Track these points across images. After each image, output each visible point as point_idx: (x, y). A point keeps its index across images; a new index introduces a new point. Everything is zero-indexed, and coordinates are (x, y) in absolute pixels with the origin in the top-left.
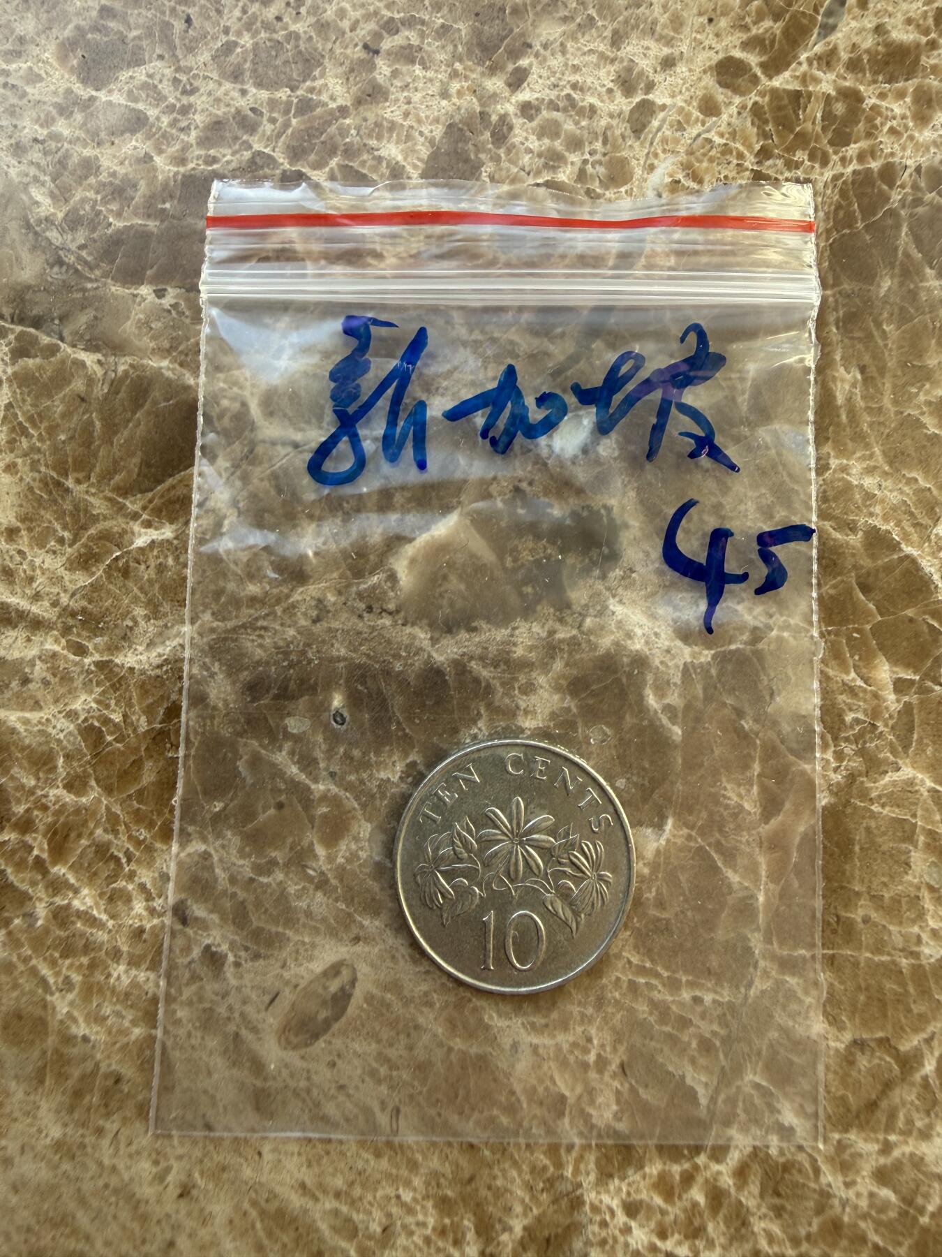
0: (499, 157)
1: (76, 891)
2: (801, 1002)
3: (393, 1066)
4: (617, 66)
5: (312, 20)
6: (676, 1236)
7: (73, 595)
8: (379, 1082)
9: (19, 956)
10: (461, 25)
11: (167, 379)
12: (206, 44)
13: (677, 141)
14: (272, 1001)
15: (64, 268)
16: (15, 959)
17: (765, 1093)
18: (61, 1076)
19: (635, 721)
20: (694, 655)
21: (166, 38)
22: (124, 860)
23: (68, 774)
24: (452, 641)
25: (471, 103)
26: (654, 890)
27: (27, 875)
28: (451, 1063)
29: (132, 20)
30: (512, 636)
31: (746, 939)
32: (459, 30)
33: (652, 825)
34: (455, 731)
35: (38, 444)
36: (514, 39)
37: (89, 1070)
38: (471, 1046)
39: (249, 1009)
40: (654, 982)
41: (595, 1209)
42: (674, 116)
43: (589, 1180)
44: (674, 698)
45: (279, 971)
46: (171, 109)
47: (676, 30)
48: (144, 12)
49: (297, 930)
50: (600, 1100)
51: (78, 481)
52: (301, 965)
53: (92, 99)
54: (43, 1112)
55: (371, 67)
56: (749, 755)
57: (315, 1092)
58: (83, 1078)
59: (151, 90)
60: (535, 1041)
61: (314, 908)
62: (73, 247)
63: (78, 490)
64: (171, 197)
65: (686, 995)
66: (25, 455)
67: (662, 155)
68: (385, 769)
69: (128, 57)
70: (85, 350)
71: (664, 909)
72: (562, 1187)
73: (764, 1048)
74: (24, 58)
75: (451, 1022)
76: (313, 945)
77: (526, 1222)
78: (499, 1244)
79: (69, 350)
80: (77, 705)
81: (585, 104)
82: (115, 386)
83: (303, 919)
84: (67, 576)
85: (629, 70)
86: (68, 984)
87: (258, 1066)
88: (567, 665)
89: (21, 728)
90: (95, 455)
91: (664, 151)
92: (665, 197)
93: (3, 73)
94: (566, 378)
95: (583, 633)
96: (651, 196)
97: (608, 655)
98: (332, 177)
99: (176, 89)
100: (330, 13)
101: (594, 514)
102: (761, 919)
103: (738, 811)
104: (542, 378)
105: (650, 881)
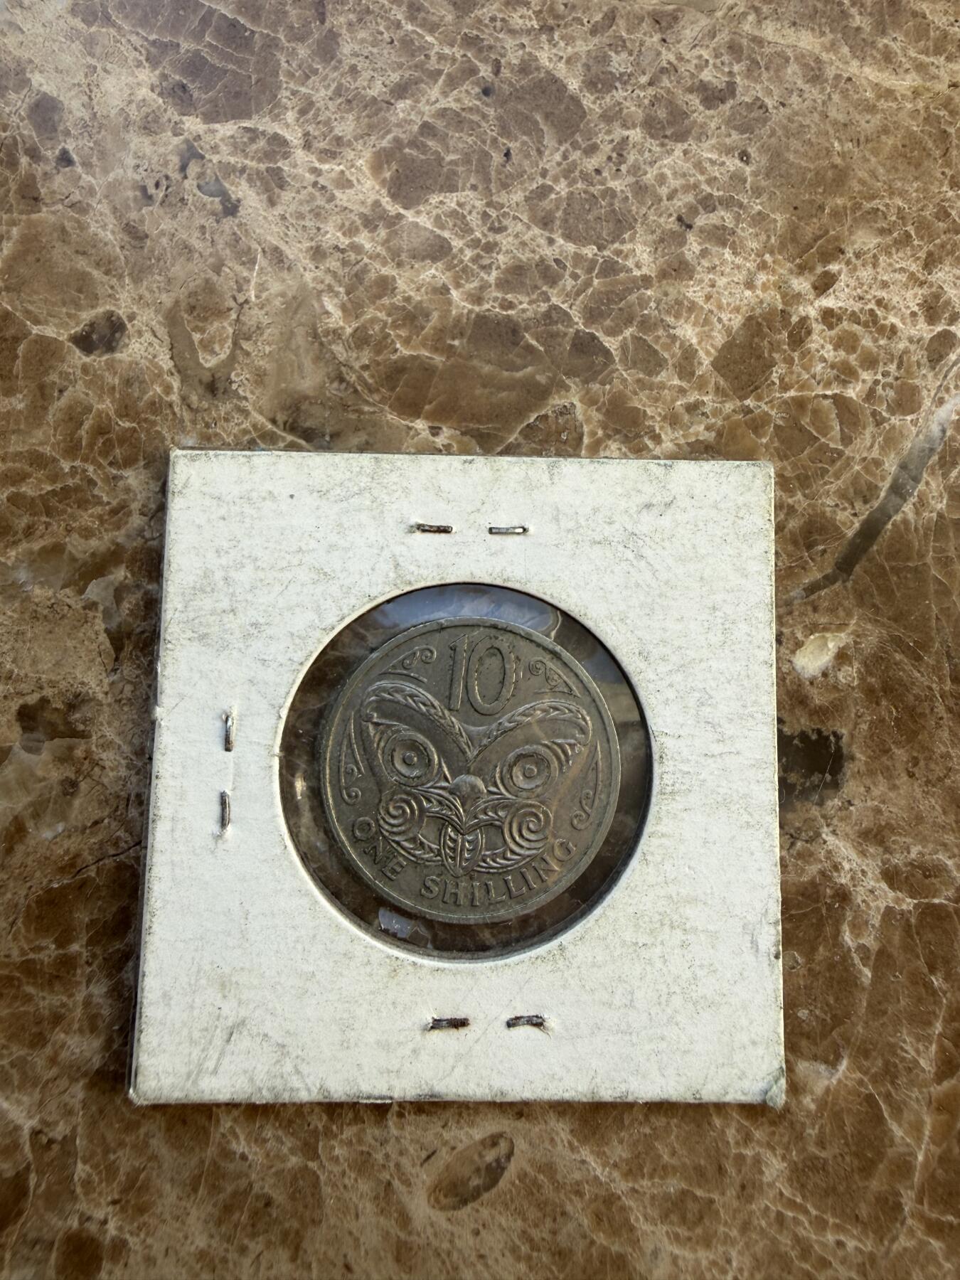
0: (793, 359)
2: (940, 1266)
3: (535, 1247)
4: (924, 291)
5: (631, 179)
8: (519, 1259)
10: (778, 216)
12: (522, 183)
14: (429, 1157)
15: (344, 385)
18: (214, 1189)
19: (827, 954)
20: (897, 900)
21: (483, 171)
25: (774, 299)
26: (817, 1127)
28: (591, 1256)
29: (451, 143)
31: (898, 1194)
32: (775, 221)
33: (826, 1062)
36: (828, 242)
37: (242, 1188)
38: (613, 1243)
39: (405, 1161)
40: (802, 1217)
44: (870, 941)
45: (439, 1129)
46: (475, 243)
48: (465, 137)
52: (461, 1128)
53: (399, 217)
54: (191, 1220)
55: (683, 242)
56: (934, 1013)
57: (455, 1255)
58: (235, 1194)
59: (458, 219)
60: (677, 1251)
62: (357, 366)
64: (462, 334)
65: (830, 1238)
67: (953, 391)
69: (441, 180)
71: (824, 1148)
74: (338, 161)
75: (597, 1216)
76: (476, 1113)
81: (887, 322)
85: (937, 297)
87: (404, 1219)
92: (949, 433)
93: (315, 171)
94: (820, 597)
95: (792, 856)
96: (935, 429)
97: (812, 883)
98: (624, 348)
99: (484, 223)
100: (650, 176)
101: (823, 739)
102: (917, 1177)
103: (913, 1067)
104: (796, 592)
105: (815, 1117)
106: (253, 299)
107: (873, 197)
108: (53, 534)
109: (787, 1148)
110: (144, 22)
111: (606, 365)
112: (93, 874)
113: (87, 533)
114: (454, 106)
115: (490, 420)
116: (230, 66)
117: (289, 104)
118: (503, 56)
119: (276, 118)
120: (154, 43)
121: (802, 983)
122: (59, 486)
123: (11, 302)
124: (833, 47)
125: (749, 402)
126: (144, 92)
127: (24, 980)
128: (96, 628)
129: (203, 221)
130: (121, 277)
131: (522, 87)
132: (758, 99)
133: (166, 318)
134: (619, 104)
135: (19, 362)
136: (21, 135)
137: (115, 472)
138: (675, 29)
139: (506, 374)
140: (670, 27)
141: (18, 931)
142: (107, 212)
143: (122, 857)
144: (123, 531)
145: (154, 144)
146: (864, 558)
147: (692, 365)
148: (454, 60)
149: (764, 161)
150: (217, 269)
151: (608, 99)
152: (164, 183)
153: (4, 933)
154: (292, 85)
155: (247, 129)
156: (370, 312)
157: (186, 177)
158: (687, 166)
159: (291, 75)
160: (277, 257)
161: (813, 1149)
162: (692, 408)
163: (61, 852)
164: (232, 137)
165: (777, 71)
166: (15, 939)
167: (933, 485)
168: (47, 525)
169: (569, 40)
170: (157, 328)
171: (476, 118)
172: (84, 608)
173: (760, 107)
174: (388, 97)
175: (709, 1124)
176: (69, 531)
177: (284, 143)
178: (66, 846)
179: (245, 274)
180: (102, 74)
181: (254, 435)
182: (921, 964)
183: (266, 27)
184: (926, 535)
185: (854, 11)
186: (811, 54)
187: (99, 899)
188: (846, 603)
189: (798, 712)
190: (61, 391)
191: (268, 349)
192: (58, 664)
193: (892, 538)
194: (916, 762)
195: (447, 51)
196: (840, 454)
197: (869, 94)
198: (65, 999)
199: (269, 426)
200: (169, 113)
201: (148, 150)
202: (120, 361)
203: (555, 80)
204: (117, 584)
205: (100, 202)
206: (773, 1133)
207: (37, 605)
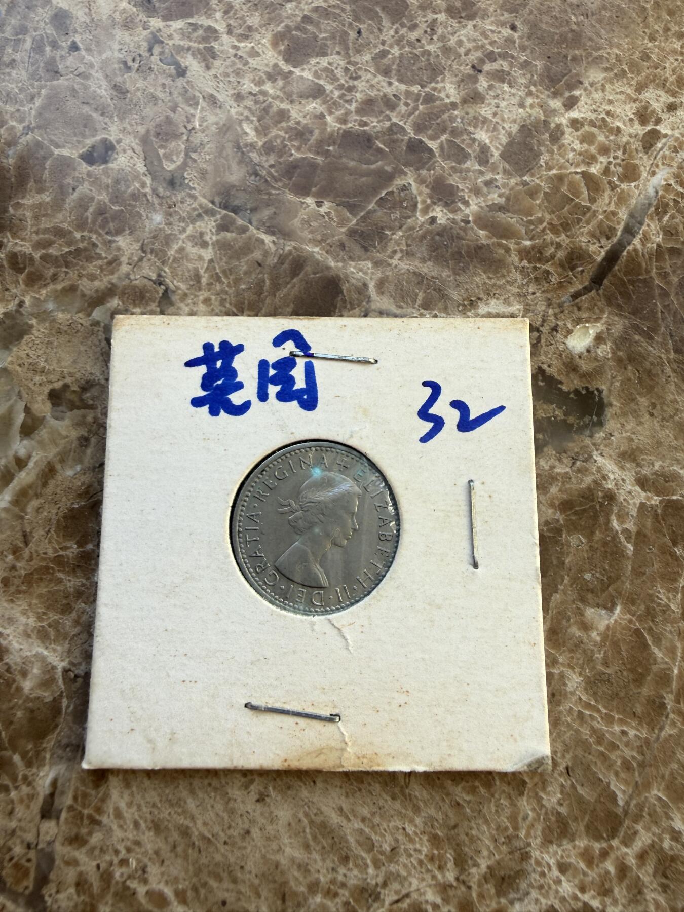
0: (553, 151)
4: (637, 105)
5: (440, 44)
6: (592, 892)
11: (317, 260)
13: (672, 159)
15: (258, 178)
17: (664, 805)
19: (602, 536)
20: (648, 498)
21: (344, 42)
25: (538, 113)
26: (602, 653)
29: (322, 27)
31: (662, 697)
32: (536, 66)
33: (605, 608)
35: (227, 289)
36: (572, 77)
40: (595, 715)
41: (538, 863)
42: (672, 143)
43: (536, 842)
44: (630, 525)
46: (341, 87)
47: (680, 87)
48: (331, 23)
50: (550, 789)
53: (291, 73)
55: (475, 80)
56: (678, 572)
59: (329, 73)
62: (266, 165)
64: (334, 143)
65: (617, 728)
66: (218, 294)
67: (661, 166)
69: (317, 49)
70: (265, 232)
71: (608, 667)
72: (517, 843)
73: (667, 773)
74: (250, 40)
77: (489, 863)
78: (469, 874)
79: (255, 231)
81: (614, 125)
82: (282, 259)
88: (560, 490)
90: (263, 301)
91: (663, 164)
92: (660, 193)
93: (236, 48)
94: (581, 301)
95: (573, 471)
96: (651, 191)
97: (589, 489)
98: (441, 147)
99: (346, 75)
100: (452, 41)
101: (590, 393)
102: (674, 685)
103: (666, 609)
104: (565, 298)
105: (601, 646)
106: (197, 126)
107: (599, 49)
108: (70, 279)
109: (582, 668)
111: (430, 158)
113: (92, 277)
114: (324, 4)
115: (355, 196)
117: (217, 8)
119: (209, 16)
121: (586, 556)
122: (73, 248)
123: (41, 135)
125: (526, 178)
126: (124, 5)
127: (56, 569)
129: (164, 81)
130: (111, 117)
133: (141, 141)
135: (46, 172)
136: (46, 33)
137: (110, 238)
139: (365, 166)
141: (52, 537)
142: (102, 77)
144: (116, 276)
145: (131, 35)
146: (610, 274)
147: (487, 156)
149: (526, 30)
150: (174, 110)
152: (138, 58)
153: (42, 538)
155: (191, 24)
156: (274, 132)
158: (477, 35)
160: (212, 101)
161: (600, 668)
162: (488, 184)
163: (79, 484)
164: (181, 29)
166: (50, 542)
167: (652, 226)
168: (67, 273)
170: (135, 147)
171: (338, 11)
172: (91, 325)
174: (280, 1)
176: (80, 276)
177: (216, 31)
178: (82, 480)
179: (192, 111)
181: (200, 211)
182: (667, 539)
184: (650, 258)
188: (599, 304)
189: (572, 376)
190: (74, 189)
191: (208, 157)
192: (75, 362)
193: (627, 261)
194: (654, 406)
196: (589, 209)
199: (211, 205)
200: (140, 16)
201: (127, 39)
202: (112, 169)
204: (112, 309)
205: (97, 72)
206: (572, 657)
207: (60, 324)
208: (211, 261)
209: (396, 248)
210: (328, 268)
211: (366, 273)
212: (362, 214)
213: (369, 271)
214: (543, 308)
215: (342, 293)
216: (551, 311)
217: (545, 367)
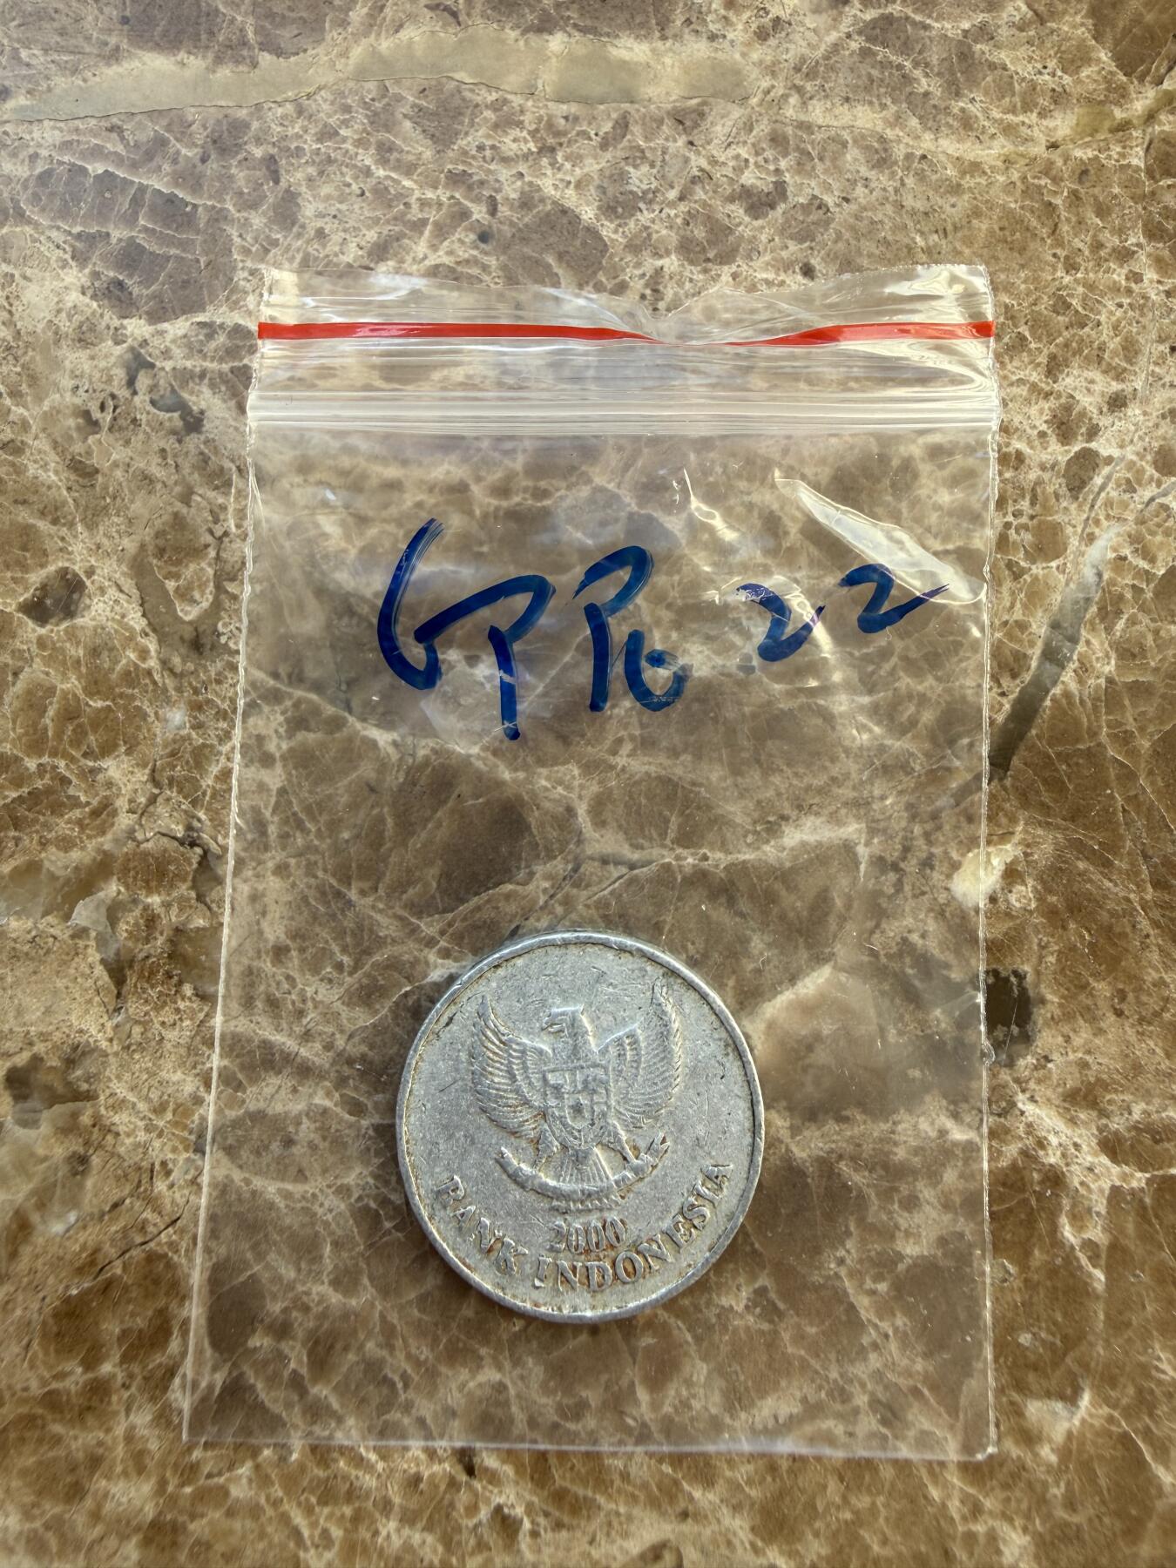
0: (900, 512)
1: (340, 1420)
4: (1052, 403)
7: (351, 1036)
9: (268, 1498)
11: (477, 770)
13: (1125, 505)
15: (355, 621)
16: (263, 1501)
19: (1045, 1257)
20: (1124, 1177)
22: (400, 1385)
23: (336, 1266)
24: (817, 1133)
26: (1062, 1485)
27: (281, 1394)
30: (893, 1132)
33: (1062, 1397)
34: (817, 1251)
35: (316, 842)
42: (1122, 473)
44: (1096, 1233)
45: (587, 1547)
47: (1130, 361)
49: (610, 1497)
51: (363, 893)
52: (613, 1542)
61: (633, 1470)
63: (363, 903)
66: (300, 855)
67: (1105, 523)
68: (727, 1293)
70: (378, 726)
71: (1074, 1510)
76: (630, 1518)
79: (358, 726)
80: (351, 1179)
81: (1011, 449)
82: (413, 774)
83: (618, 1482)
84: (345, 1012)
85: (1068, 409)
86: (326, 1540)
88: (961, 1176)
89: (281, 1203)
90: (385, 860)
91: (1108, 517)
92: (1106, 576)
94: (973, 804)
95: (984, 1136)
96: (1089, 574)
97: (1014, 1166)
98: (690, 527)
100: (696, 311)
101: (1003, 982)
104: (943, 801)
105: (1058, 1472)
106: (233, 529)
108: (25, 851)
109: (1028, 1517)
110: (64, 213)
111: (671, 551)
112: (119, 1271)
114: (447, 260)
116: (173, 251)
117: (249, 287)
118: (498, 191)
119: (235, 306)
120: (79, 236)
121: (1018, 1299)
122: (26, 790)
124: (898, 120)
126: (74, 297)
127: (49, 1417)
128: (90, 960)
129: (162, 444)
130: (71, 525)
131: (526, 225)
132: (815, 197)
133: (132, 567)
134: (647, 228)
137: (91, 764)
138: (704, 125)
140: (696, 125)
141: (35, 1355)
142: (47, 447)
143: (152, 1244)
144: (109, 836)
145: (92, 358)
146: (1022, 747)
147: (778, 535)
148: (440, 204)
149: (832, 274)
150: (186, 498)
151: (632, 224)
152: (110, 403)
153: (18, 1361)
154: (249, 264)
155: (202, 325)
157: (135, 393)
158: (739, 293)
159: (246, 251)
161: (1060, 1513)
163: (77, 1248)
164: (185, 336)
165: (834, 159)
166: (32, 1367)
167: (1095, 642)
168: (17, 840)
169: (576, 159)
170: (122, 581)
171: (475, 271)
172: (73, 937)
173: (819, 207)
174: (366, 262)
175: (925, 1497)
176: (44, 844)
177: (247, 334)
178: (82, 1240)
179: (221, 500)
180: (23, 283)
181: (253, 695)
182: (1168, 1256)
183: (210, 197)
184: (1095, 708)
185: (918, 73)
186: (873, 133)
187: (129, 1301)
188: (1007, 806)
189: (967, 952)
190: (16, 674)
191: (258, 587)
192: (48, 1011)
193: (1053, 717)
194: (1122, 996)
195: (430, 194)
197: (951, 172)
198: (101, 1435)
199: (271, 682)
200: (106, 317)
201: (87, 367)
202: (83, 628)
203: (564, 211)
204: (108, 902)
205: (36, 438)
206: (1008, 1500)
207: (15, 941)
208: (282, 792)
209: (622, 733)
210: (500, 784)
211: (568, 788)
212: (553, 673)
213: (576, 783)
214: (904, 824)
215: (528, 827)
216: (917, 830)
217: (915, 938)
